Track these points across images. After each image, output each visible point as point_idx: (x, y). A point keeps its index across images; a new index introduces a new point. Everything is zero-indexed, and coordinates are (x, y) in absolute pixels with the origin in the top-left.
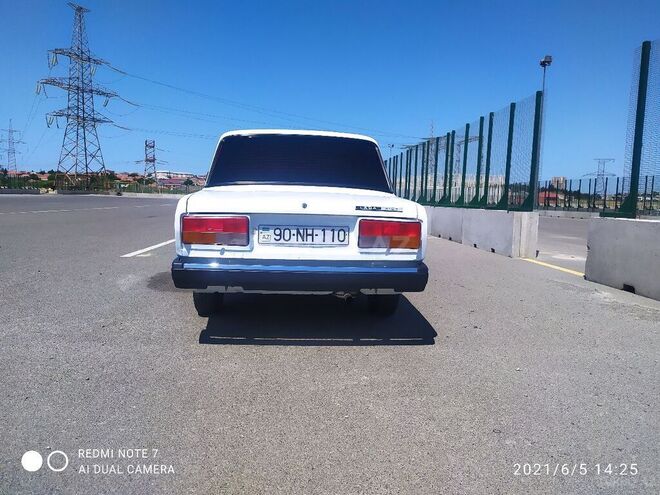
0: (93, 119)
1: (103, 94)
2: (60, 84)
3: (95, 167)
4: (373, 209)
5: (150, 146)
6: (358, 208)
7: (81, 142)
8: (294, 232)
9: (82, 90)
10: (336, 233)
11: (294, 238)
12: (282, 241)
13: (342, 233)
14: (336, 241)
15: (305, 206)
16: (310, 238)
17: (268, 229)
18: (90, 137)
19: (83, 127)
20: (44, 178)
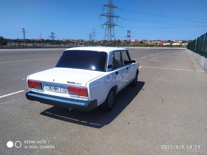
0: (113, 25)
1: (116, 17)
2: (105, 15)
3: (113, 39)
4: (72, 83)
5: (129, 32)
6: (68, 82)
7: (110, 32)
8: (53, 87)
9: (110, 16)
10: (64, 89)
11: (53, 89)
12: (50, 90)
13: (65, 89)
14: (64, 92)
15: (54, 80)
16: (57, 90)
17: (47, 86)
18: (112, 31)
19: (111, 28)
20: (102, 43)
